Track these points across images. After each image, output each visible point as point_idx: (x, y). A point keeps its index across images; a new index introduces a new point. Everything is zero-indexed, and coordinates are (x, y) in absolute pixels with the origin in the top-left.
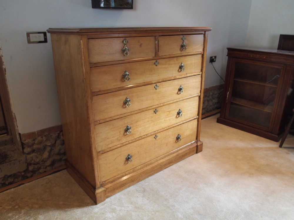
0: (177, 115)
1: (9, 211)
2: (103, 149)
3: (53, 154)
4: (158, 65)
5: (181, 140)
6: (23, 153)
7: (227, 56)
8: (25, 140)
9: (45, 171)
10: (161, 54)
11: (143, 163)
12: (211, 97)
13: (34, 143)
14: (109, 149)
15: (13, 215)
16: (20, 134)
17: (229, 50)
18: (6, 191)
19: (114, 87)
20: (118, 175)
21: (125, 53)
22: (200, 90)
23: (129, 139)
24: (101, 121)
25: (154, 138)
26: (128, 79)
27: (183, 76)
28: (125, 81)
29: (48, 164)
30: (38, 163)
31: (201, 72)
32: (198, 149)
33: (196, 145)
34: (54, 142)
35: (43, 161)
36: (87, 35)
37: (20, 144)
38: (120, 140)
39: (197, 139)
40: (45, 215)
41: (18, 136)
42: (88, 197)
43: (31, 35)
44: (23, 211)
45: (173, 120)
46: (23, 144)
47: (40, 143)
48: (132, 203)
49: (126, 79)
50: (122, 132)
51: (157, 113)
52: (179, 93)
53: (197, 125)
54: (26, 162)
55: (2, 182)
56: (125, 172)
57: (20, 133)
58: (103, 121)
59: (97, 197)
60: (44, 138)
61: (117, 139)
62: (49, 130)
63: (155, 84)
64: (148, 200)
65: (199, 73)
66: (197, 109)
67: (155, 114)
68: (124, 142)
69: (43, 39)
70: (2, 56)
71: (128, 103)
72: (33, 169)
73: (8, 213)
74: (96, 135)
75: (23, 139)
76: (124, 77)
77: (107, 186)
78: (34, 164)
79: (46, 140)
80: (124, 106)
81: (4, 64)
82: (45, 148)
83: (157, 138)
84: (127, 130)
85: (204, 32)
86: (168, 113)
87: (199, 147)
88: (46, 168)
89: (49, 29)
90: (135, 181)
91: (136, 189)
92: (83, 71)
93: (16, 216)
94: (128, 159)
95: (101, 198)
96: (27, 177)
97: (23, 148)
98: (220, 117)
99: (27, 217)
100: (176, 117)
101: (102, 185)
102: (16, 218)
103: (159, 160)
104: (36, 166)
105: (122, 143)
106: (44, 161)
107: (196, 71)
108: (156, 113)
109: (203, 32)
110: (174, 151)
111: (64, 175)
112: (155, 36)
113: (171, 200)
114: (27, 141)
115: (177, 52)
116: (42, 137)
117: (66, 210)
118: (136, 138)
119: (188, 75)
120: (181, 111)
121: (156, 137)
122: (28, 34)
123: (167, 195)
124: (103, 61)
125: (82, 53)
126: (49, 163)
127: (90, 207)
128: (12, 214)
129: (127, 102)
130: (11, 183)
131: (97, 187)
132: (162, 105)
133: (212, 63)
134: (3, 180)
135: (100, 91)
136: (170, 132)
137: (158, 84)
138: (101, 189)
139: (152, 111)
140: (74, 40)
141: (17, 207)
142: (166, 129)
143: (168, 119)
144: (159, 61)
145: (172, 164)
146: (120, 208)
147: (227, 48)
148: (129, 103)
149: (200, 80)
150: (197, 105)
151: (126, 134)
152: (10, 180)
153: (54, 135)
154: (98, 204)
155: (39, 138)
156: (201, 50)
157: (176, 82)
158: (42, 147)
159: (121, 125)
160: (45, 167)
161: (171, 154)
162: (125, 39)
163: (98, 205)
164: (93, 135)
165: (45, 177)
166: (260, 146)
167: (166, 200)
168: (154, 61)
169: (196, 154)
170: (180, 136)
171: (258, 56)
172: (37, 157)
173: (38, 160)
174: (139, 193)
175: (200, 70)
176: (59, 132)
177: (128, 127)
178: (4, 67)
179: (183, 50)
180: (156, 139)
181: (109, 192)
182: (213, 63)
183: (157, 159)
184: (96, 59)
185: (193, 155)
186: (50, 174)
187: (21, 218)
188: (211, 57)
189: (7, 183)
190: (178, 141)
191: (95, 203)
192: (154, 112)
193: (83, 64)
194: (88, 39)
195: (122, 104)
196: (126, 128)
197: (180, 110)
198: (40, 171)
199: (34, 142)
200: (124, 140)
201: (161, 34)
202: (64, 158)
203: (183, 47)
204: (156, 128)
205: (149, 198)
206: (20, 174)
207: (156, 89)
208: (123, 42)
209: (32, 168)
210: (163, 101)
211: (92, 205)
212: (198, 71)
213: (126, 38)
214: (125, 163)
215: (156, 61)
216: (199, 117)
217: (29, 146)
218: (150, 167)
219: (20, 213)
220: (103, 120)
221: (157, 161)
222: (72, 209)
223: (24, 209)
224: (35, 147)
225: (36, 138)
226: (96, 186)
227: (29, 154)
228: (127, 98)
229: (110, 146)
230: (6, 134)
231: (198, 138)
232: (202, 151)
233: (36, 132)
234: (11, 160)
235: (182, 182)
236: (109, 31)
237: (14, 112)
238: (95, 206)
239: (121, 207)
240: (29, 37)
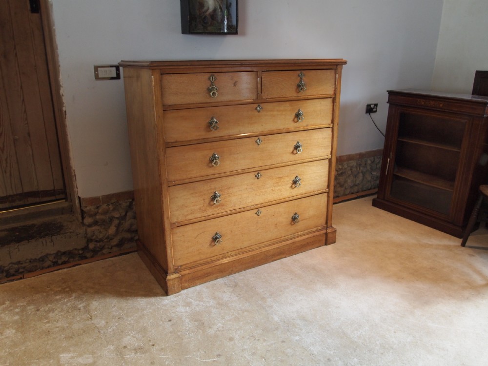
0: (293, 184)
1: (60, 292)
2: (180, 220)
3: (122, 231)
4: (261, 111)
5: (299, 221)
6: (83, 223)
7: (387, 103)
8: (86, 207)
9: (110, 253)
10: (265, 96)
11: (238, 248)
12: (369, 167)
13: (98, 212)
14: (187, 222)
15: (62, 298)
16: (79, 198)
17: (391, 93)
18: (57, 271)
19: (196, 138)
20: (200, 260)
21: (211, 93)
22: (330, 150)
23: (219, 211)
24: (177, 182)
25: (256, 213)
26: (215, 128)
27: (302, 128)
28: (211, 130)
29: (115, 243)
30: (101, 240)
31: (332, 124)
32: (327, 238)
33: (324, 231)
34: (124, 214)
35: (107, 238)
36: (160, 69)
37: (79, 211)
38: (203, 211)
39: (327, 223)
40: (100, 301)
41: (77, 201)
42: (159, 287)
43: (99, 69)
44: (74, 295)
45: (286, 191)
46: (82, 211)
47: (106, 212)
48: (214, 298)
49: (213, 128)
50: (207, 201)
51: (261, 179)
52: (295, 152)
53: (326, 202)
54: (85, 237)
55: (54, 260)
56: (211, 257)
57: (80, 196)
58: (180, 183)
59: (168, 285)
60: (111, 207)
61: (200, 209)
62: (119, 196)
63: (257, 138)
64: (237, 297)
65: (328, 126)
66: (327, 179)
67: (257, 180)
68: (209, 214)
69: (115, 75)
70: (63, 96)
71: (215, 161)
72: (95, 247)
73: (56, 296)
74: (170, 199)
75: (83, 205)
76: (210, 126)
77: (183, 273)
78: (96, 241)
79: (114, 210)
80: (210, 165)
81: (64, 105)
82: (111, 219)
83: (261, 215)
84: (214, 197)
85: (334, 66)
86: (278, 179)
87: (330, 236)
88: (112, 248)
89: (122, 61)
90: (225, 272)
91: (225, 282)
92: (154, 115)
93: (65, 299)
94: (215, 239)
95: (174, 287)
96: (86, 258)
97: (83, 218)
98: (378, 197)
99: (78, 301)
100: (291, 187)
101: (177, 270)
102: (64, 302)
103: (264, 247)
104: (98, 244)
105: (207, 215)
106: (110, 239)
107: (324, 122)
108: (258, 179)
109: (335, 67)
110: (287, 237)
111: (134, 258)
112: (257, 72)
113: (269, 300)
114: (88, 208)
115: (291, 93)
116: (108, 205)
117: (128, 298)
118: (227, 210)
119: (309, 128)
120: (300, 179)
121: (258, 214)
122: (96, 68)
123: (265, 293)
124: (181, 103)
125: (154, 92)
126: (115, 242)
127: (158, 297)
128: (60, 297)
129: (214, 159)
130: (64, 263)
131: (169, 272)
132: (267, 167)
133: (370, 114)
134: (55, 258)
135: (176, 142)
136: (282, 208)
137: (260, 137)
138: (175, 275)
139: (252, 175)
140: (146, 74)
141: (67, 289)
142: (274, 202)
143: (277, 188)
144: (262, 105)
145: (284, 256)
146: (197, 302)
147: (387, 91)
148: (217, 160)
149: (331, 136)
150: (327, 173)
151: (212, 203)
152: (64, 258)
153: (125, 204)
154: (170, 295)
155: (104, 206)
156: (332, 92)
157: (290, 136)
158: (107, 218)
159: (207, 189)
160: (110, 247)
161: (283, 241)
162: (213, 75)
163: (169, 297)
164: (166, 200)
165: (108, 259)
166: (430, 243)
167: (263, 299)
168: (256, 105)
169: (325, 246)
170: (298, 216)
171: (432, 103)
172: (100, 232)
173: (101, 236)
174: (228, 287)
175: (330, 122)
176: (131, 200)
177: (216, 193)
178: (64, 109)
179: (300, 91)
180: (258, 215)
181: (186, 281)
182: (372, 114)
183: (260, 245)
184: (171, 100)
185: (320, 246)
186: (115, 256)
187: (70, 302)
188: (369, 106)
189: (60, 262)
190: (295, 223)
191: (166, 293)
192: (256, 176)
193: (154, 105)
194: (161, 74)
195: (208, 162)
196: (213, 194)
197: (296, 177)
198: (104, 251)
199: (97, 210)
200: (210, 212)
201: (265, 69)
202: (137, 238)
203: (299, 87)
204: (259, 200)
205: (239, 294)
206: (77, 252)
207: (258, 144)
208: (209, 79)
209: (93, 246)
210: (269, 162)
211: (163, 295)
212: (327, 121)
213: (214, 74)
214: (210, 245)
215: (259, 106)
216: (329, 190)
217: (91, 216)
218: (248, 255)
219: (71, 297)
220: (180, 180)
221: (260, 248)
222: (135, 298)
223: (76, 292)
224: (98, 217)
225: (100, 206)
226: (168, 269)
227: (90, 226)
228: (214, 154)
229: (190, 217)
230: (64, 200)
231: (329, 222)
232: (335, 242)
233: (101, 198)
234: (67, 232)
235: (292, 279)
236: (189, 64)
237: (74, 168)
238: (165, 298)
239: (200, 301)
240: (98, 72)
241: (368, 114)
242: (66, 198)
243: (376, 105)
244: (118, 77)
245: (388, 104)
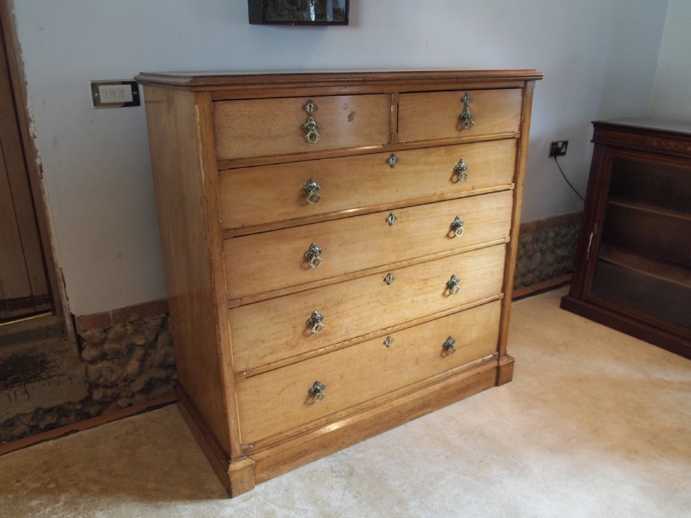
0: (447, 289)
1: (37, 492)
2: (251, 366)
3: (151, 366)
4: (396, 165)
5: (454, 351)
6: (82, 360)
7: (592, 141)
8: (85, 331)
9: (130, 405)
10: (404, 137)
11: (353, 404)
12: (550, 243)
13: (106, 339)
14: (265, 368)
15: (41, 504)
16: (73, 316)
17: (598, 126)
18: (36, 446)
19: (281, 218)
20: (288, 431)
21: (308, 135)
22: (509, 228)
23: (318, 344)
24: (245, 300)
25: (384, 343)
26: (315, 198)
27: (464, 193)
28: (308, 203)
29: (138, 388)
30: (114, 385)
31: (513, 184)
32: (500, 376)
33: (495, 364)
34: (152, 338)
35: (125, 380)
36: (212, 91)
37: (73, 338)
38: (293, 347)
39: (498, 349)
40: (110, 511)
41: (68, 322)
42: (215, 477)
43: (101, 88)
44: (63, 498)
45: (435, 302)
46: (79, 340)
47: (119, 338)
48: (315, 502)
49: (311, 199)
50: (300, 329)
51: (393, 284)
52: (452, 234)
53: (499, 316)
54: (86, 382)
55: (31, 424)
56: (307, 423)
57: (73, 313)
58: (250, 301)
59: (232, 479)
60: (130, 328)
61: (287, 343)
62: (142, 310)
63: (388, 213)
64: (356, 498)
65: (508, 187)
66: (501, 277)
67: (387, 286)
68: (303, 351)
69: (130, 99)
70: (35, 137)
71: (314, 258)
72: (103, 397)
73: (31, 499)
74: (233, 332)
75: (80, 328)
76: (305, 195)
77: (258, 456)
78: (106, 387)
79: (135, 332)
80: (306, 265)
81: (39, 154)
82: (131, 349)
83: (392, 345)
84: (312, 322)
85: (521, 82)
86: (422, 283)
87: (503, 370)
88: (133, 396)
89: (141, 73)
90: (331, 446)
91: (331, 466)
92: (201, 179)
93: (46, 507)
94: (314, 392)
95: (242, 482)
96: (89, 416)
97: (81, 349)
98: (570, 295)
99: (71, 512)
100: (444, 294)
101: (246, 453)
102: (44, 513)
103: (397, 398)
104: (109, 392)
105: (299, 353)
106: (128, 381)
107: (501, 181)
108: (388, 284)
109: (521, 84)
110: (435, 377)
111: (170, 417)
112: (391, 94)
113: (412, 504)
114: (89, 333)
115: (450, 133)
116: (124, 326)
117: (160, 503)
118: (335, 342)
119: (477, 191)
120: (458, 281)
121: (387, 342)
122: (95, 87)
123: (404, 490)
124: (252, 156)
125: (199, 136)
126: (138, 385)
127: (214, 502)
128: (38, 502)
129: (312, 256)
130: (51, 427)
131: (233, 456)
132: (405, 263)
133: (555, 159)
134: (32, 419)
135: (243, 227)
136: (428, 331)
137: (395, 213)
138: (244, 461)
139: (379, 279)
140: (184, 101)
141: (52, 486)
142: (415, 322)
143: (420, 298)
144: (398, 154)
145: (429, 410)
146: (284, 511)
147: (592, 122)
148: (319, 257)
149: (511, 204)
150: (502, 266)
151: (309, 332)
152: (49, 419)
153: (153, 322)
154: (235, 496)
155: (118, 328)
156: (515, 128)
157: (444, 208)
158: (124, 347)
159: (299, 309)
160: (130, 394)
161: (428, 385)
162: (310, 101)
163: (235, 500)
164: (226, 333)
165: (126, 419)
166: (667, 378)
167: (401, 502)
168: (387, 155)
169: (496, 388)
170: (454, 342)
171: (672, 144)
172: (112, 371)
173: (114, 378)
174: (337, 476)
175: (510, 180)
176: (164, 315)
177: (315, 314)
178: (38, 161)
179: (463, 128)
180: (388, 346)
181: (263, 470)
182: (560, 158)
183: (390, 395)
184: (234, 149)
185: (488, 388)
186: (139, 413)
187: (56, 514)
188: (554, 144)
189: (42, 425)
190: (447, 355)
191: (229, 493)
192: (385, 280)
193: (201, 161)
194: (213, 101)
195: (301, 260)
196: (310, 317)
197: (453, 277)
198: (121, 402)
199: (104, 335)
200: (305, 347)
201: (405, 89)
202: (175, 377)
203: (463, 120)
204: (389, 320)
205: (358, 493)
206: (72, 407)
207: (390, 224)
208: (304, 108)
209: (100, 395)
210: (408, 254)
211: (222, 497)
212: (505, 180)
213: (312, 99)
214: (305, 403)
215: (392, 156)
216: (505, 295)
217: (94, 345)
218: (371, 415)
219: (57, 502)
220: (251, 296)
221: (391, 400)
222: (173, 503)
223: (67, 491)
224: (106, 347)
225: (110, 328)
226: (230, 453)
227: (93, 361)
228: (312, 246)
229: (269, 359)
230: (50, 313)
231: (502, 347)
232: (510, 380)
233: (111, 314)
234: (53, 374)
235: (447, 457)
236: (266, 82)
237: (60, 266)
238: (226, 502)
239: (289, 509)
240: (98, 92)
241: (553, 158)
242: (53, 310)
243: (565, 143)
244: (136, 102)
245: (593, 144)
